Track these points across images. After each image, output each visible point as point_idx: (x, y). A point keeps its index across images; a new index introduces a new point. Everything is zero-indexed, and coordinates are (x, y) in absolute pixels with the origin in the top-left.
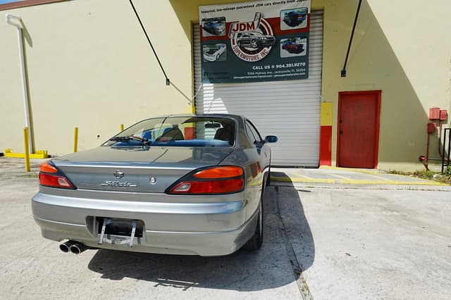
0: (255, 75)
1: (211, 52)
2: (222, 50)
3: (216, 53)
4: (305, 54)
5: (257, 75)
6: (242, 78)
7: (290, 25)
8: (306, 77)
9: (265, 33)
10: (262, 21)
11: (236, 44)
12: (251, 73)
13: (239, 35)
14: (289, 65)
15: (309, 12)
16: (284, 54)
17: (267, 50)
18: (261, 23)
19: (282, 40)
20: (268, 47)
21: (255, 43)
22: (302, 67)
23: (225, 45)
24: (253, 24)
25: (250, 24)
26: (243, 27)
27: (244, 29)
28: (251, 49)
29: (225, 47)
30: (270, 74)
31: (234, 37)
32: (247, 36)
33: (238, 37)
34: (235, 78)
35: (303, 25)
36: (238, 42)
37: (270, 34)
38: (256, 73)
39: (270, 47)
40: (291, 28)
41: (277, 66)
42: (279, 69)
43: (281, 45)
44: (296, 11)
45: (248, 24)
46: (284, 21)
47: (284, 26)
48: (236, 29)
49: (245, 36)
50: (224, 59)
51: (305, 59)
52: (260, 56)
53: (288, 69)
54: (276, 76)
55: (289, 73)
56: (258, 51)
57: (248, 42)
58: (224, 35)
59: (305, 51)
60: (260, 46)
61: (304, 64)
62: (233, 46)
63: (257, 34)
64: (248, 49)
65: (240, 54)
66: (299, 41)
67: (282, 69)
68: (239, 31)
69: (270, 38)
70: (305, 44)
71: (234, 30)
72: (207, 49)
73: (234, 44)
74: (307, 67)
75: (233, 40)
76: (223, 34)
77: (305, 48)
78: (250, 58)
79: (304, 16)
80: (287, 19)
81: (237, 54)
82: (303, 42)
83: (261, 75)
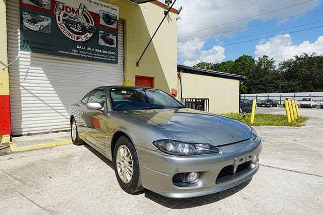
0: (79, 53)
1: (34, 21)
2: (47, 22)
3: (39, 24)
4: (115, 47)
5: (81, 53)
6: (66, 53)
7: (106, 22)
8: (116, 62)
9: (88, 21)
10: (85, 11)
11: (61, 21)
12: (76, 51)
13: (65, 15)
14: (104, 52)
15: (118, 19)
16: (101, 42)
17: (90, 35)
18: (84, 12)
19: (100, 32)
20: (90, 33)
21: (79, 27)
22: (113, 55)
23: (50, 18)
24: (78, 10)
25: (76, 10)
26: (68, 10)
27: (70, 12)
28: (77, 30)
29: (50, 21)
30: (91, 55)
31: (60, 15)
32: (72, 18)
33: (64, 16)
34: (60, 52)
35: (114, 26)
36: (64, 20)
37: (92, 24)
38: (80, 52)
39: (92, 34)
40: (106, 25)
41: (96, 50)
42: (97, 53)
43: (100, 35)
44: (110, 14)
45: (73, 9)
46: (103, 18)
47: (102, 22)
48: (62, 8)
49: (70, 17)
50: (49, 32)
51: (116, 50)
52: (83, 38)
53: (104, 54)
54: (95, 57)
55: (104, 57)
56: (82, 34)
57: (74, 23)
58: (49, 9)
59: (115, 44)
60: (84, 30)
61: (115, 53)
62: (58, 22)
63: (82, 20)
64: (73, 29)
65: (65, 31)
66: (111, 36)
67: (99, 53)
68: (65, 11)
69: (91, 26)
70: (115, 40)
71: (60, 9)
72: (27, 16)
73: (59, 20)
74: (116, 56)
75: (59, 17)
76: (48, 7)
77: (115, 42)
78: (74, 38)
79: (115, 20)
80: (105, 17)
81: (62, 30)
82: (114, 38)
83: (83, 54)
